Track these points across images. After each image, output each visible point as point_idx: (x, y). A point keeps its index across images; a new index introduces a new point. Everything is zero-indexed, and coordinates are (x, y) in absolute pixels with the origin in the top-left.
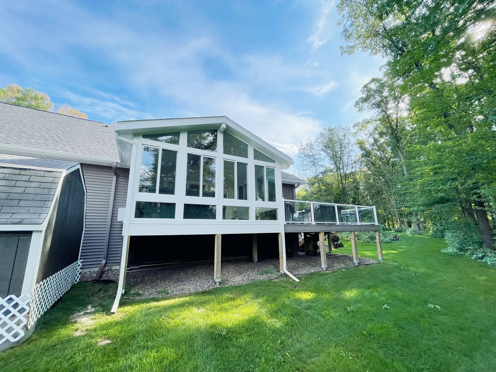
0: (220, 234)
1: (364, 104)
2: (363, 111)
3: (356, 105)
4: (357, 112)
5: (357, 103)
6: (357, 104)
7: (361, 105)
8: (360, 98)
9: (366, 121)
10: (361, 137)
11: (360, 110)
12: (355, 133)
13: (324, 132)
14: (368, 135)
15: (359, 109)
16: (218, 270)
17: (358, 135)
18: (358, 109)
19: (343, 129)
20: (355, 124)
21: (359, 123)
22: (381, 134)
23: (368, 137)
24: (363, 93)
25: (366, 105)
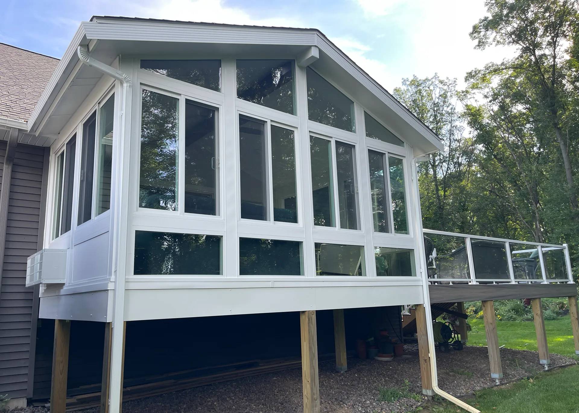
0: (313, 311)
1: (489, 33)
2: (487, 46)
3: (472, 33)
4: (475, 48)
5: (476, 30)
6: (476, 32)
7: (482, 34)
8: (483, 18)
9: (492, 69)
10: (476, 101)
11: (481, 44)
12: (463, 92)
13: (404, 88)
14: (490, 98)
15: (479, 42)
16: (315, 397)
17: (469, 96)
18: (476, 42)
19: (441, 82)
20: (470, 73)
21: (477, 72)
22: (518, 97)
23: (490, 102)
24: (489, 10)
25: (492, 34)
